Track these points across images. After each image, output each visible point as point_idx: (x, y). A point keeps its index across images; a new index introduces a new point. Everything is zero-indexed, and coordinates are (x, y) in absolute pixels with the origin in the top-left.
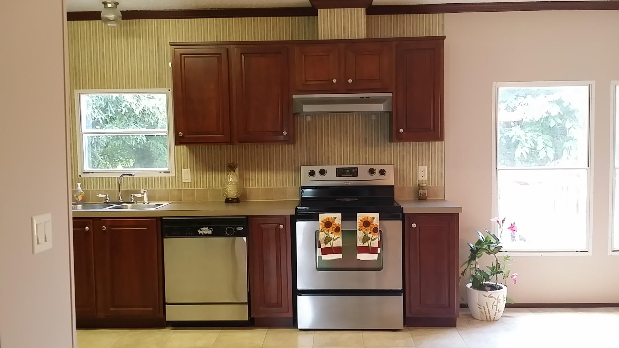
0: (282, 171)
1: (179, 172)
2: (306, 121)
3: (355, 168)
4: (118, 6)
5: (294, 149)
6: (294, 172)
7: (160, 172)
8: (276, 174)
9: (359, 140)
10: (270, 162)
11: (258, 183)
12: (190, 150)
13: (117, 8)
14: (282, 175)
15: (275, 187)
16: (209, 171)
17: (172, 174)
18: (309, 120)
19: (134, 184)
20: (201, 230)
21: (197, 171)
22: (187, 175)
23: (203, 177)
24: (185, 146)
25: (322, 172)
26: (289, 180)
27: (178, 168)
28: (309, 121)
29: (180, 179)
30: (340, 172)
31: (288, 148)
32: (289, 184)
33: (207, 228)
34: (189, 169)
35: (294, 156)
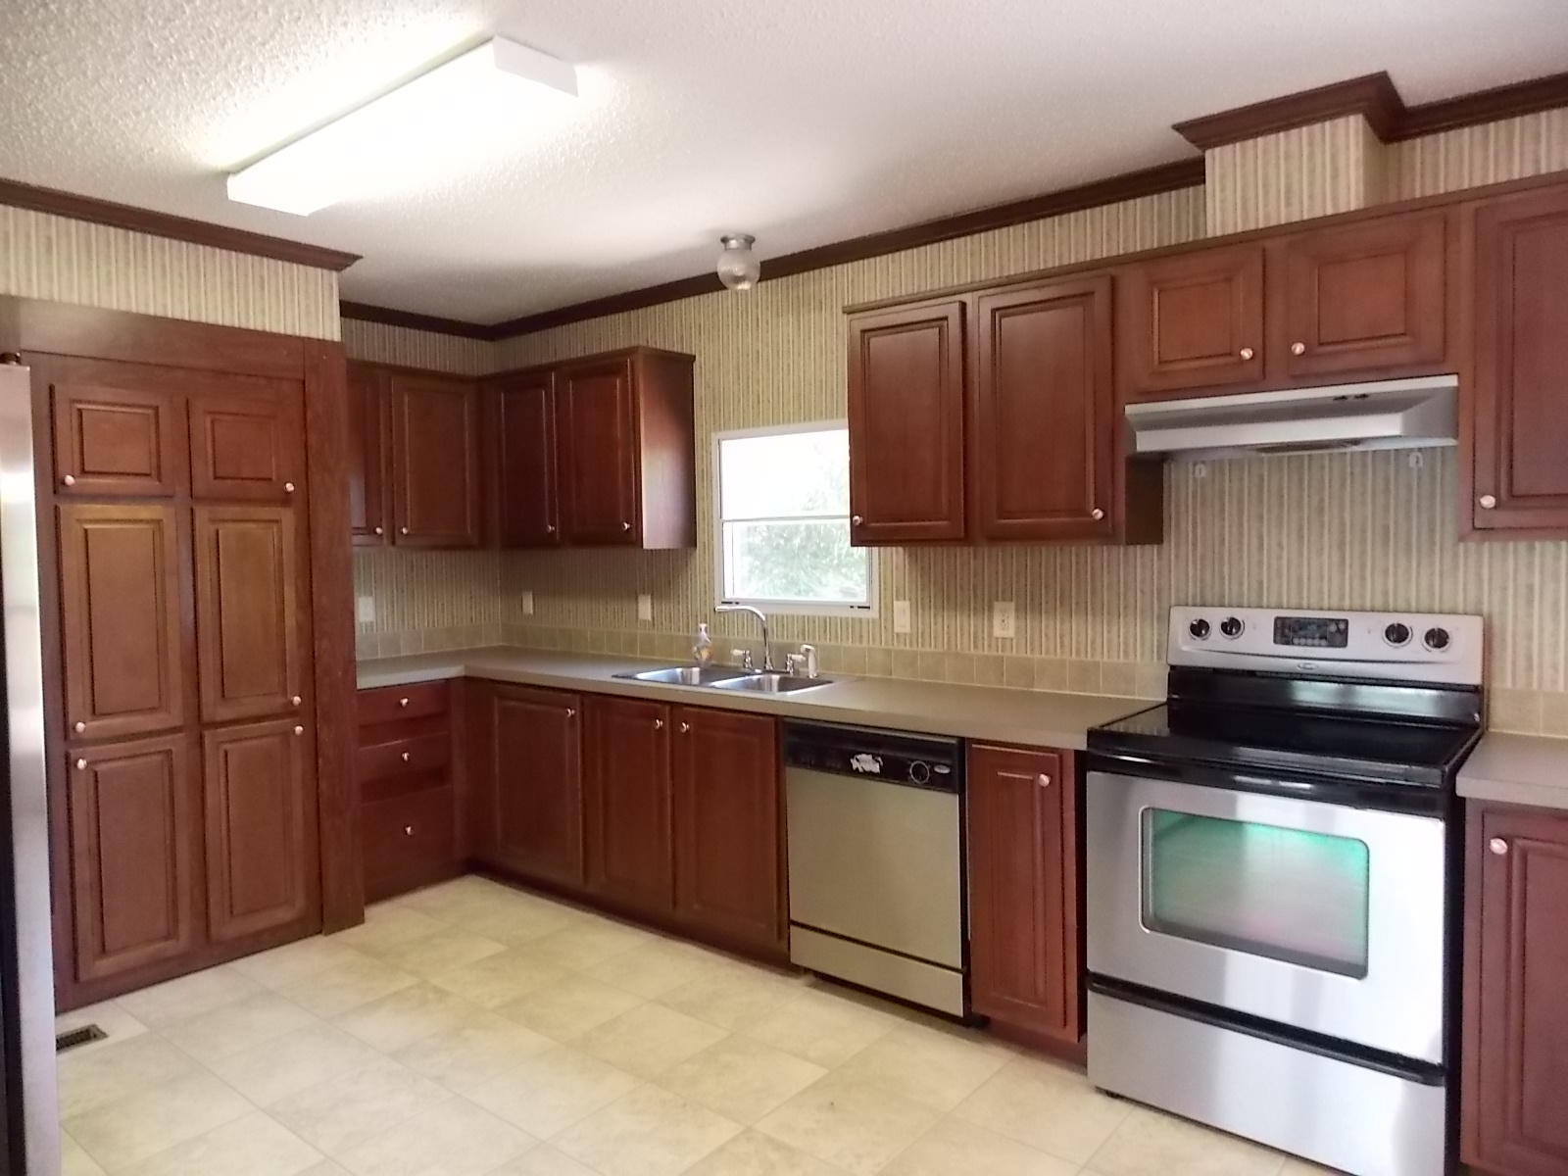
0: (1126, 616)
1: (887, 609)
2: (1195, 480)
3: (1337, 622)
4: (753, 245)
5: (1159, 558)
6: (1158, 622)
7: (852, 607)
8: (1108, 625)
9: (1364, 531)
10: (1093, 593)
11: (1062, 646)
12: (910, 556)
13: (750, 248)
14: (1124, 627)
15: (1105, 659)
16: (948, 610)
17: (873, 614)
18: (1203, 474)
19: (804, 630)
20: (858, 760)
21: (923, 609)
22: (903, 616)
23: (935, 624)
24: (900, 549)
25: (1231, 627)
26: (1143, 645)
27: (885, 598)
28: (1203, 478)
29: (890, 627)
30: (1287, 631)
31: (1143, 554)
32: (1142, 654)
33: (870, 757)
34: (907, 603)
35: (1159, 578)
